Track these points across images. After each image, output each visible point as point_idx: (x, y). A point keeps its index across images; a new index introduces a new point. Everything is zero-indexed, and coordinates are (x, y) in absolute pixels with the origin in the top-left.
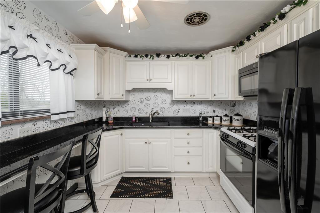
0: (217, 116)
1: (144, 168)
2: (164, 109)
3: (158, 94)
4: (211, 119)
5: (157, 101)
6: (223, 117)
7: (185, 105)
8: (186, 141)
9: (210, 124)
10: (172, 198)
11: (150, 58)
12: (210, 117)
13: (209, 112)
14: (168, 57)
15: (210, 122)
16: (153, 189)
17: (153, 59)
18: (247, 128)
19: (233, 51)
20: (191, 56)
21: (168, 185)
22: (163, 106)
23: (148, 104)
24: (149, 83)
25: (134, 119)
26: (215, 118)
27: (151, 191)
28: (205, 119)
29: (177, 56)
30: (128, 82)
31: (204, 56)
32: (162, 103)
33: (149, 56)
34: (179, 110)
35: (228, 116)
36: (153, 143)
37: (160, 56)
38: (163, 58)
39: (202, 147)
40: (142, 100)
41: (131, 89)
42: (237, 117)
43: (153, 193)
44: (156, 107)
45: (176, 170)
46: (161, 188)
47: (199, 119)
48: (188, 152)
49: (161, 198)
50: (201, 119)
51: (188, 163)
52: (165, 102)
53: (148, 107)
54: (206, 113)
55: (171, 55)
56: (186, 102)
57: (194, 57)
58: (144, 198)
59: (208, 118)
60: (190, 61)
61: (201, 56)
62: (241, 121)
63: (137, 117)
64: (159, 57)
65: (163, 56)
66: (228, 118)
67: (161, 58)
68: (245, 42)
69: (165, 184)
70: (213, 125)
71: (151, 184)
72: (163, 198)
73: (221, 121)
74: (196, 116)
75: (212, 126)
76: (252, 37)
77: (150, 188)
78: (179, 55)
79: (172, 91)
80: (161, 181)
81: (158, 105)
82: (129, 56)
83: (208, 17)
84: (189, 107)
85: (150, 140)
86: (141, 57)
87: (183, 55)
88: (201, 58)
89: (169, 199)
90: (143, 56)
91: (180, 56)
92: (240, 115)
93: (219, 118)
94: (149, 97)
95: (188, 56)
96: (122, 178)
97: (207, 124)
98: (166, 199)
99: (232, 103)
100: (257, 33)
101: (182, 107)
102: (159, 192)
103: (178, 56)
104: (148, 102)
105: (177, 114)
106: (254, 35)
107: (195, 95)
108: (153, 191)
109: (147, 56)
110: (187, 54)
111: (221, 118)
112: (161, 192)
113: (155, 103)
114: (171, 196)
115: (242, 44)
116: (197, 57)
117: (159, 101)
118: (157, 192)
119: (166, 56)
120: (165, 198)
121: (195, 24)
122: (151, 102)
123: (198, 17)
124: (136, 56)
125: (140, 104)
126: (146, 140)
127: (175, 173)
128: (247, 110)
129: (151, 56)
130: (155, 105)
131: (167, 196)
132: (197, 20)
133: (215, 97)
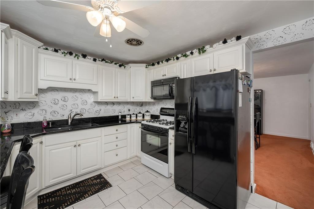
0: (134, 114)
1: (72, 174)
2: (84, 110)
3: (77, 94)
4: (129, 116)
5: (76, 102)
6: (138, 114)
7: (106, 106)
8: (115, 136)
9: (128, 121)
10: (112, 186)
11: (75, 57)
12: (128, 115)
13: (126, 111)
14: (95, 60)
15: (128, 119)
16: (90, 188)
17: (78, 58)
18: (153, 120)
19: (146, 67)
20: (116, 64)
21: (102, 180)
22: (84, 107)
23: (65, 106)
24: (72, 82)
25: (45, 124)
26: (132, 116)
27: (89, 191)
28: (124, 116)
29: (103, 61)
30: (42, 79)
31: (125, 66)
32: (83, 104)
33: (74, 55)
34: (100, 110)
35: (141, 113)
36: (83, 145)
37: (87, 57)
38: (89, 59)
39: (126, 139)
40: (57, 101)
41: (45, 88)
42: (147, 114)
43: (92, 191)
44: (74, 109)
45: (106, 164)
46: (96, 184)
47: (119, 118)
48: (117, 146)
49: (101, 191)
50: (120, 117)
51: (117, 155)
52: (86, 103)
53: (65, 108)
54: (123, 112)
55: (97, 60)
56: (107, 103)
57: (118, 65)
58: (85, 199)
59: (127, 116)
60: (114, 68)
61: (123, 65)
62: (150, 116)
63: (50, 121)
64: (85, 58)
65: (89, 57)
66: (141, 115)
67: (86, 60)
68: (156, 64)
69: (98, 180)
70: (131, 121)
71: (84, 186)
72: (103, 190)
73: (137, 118)
74: (115, 115)
75: (129, 122)
76: (161, 63)
77: (85, 189)
78: (105, 60)
79: (97, 92)
80: (93, 180)
81: (78, 106)
82: (44, 47)
83: (142, 44)
84: (109, 107)
85: (79, 142)
86: (63, 53)
87: (109, 61)
88: (123, 67)
89: (110, 188)
90: (66, 52)
91: (106, 62)
92: (149, 112)
93: (135, 115)
94: (66, 98)
95: (113, 63)
96: (39, 197)
97: (125, 121)
98: (107, 189)
99: (140, 104)
100: (164, 61)
101: (103, 107)
102: (97, 188)
103: (105, 62)
104: (64, 103)
105: (98, 114)
106: (162, 62)
107: (118, 96)
108: (90, 190)
109: (71, 54)
110: (111, 61)
111: (137, 115)
112: (99, 187)
113: (74, 104)
114: (110, 186)
115: (153, 65)
116: (120, 66)
117: (79, 102)
118: (95, 189)
119: (92, 59)
120: (105, 189)
121: (131, 44)
122: (70, 103)
123: (136, 42)
124: (56, 51)
125: (53, 105)
126: (74, 143)
127: (105, 167)
128: (152, 108)
129: (76, 55)
130: (74, 107)
131: (106, 187)
132: (135, 43)
133: (133, 99)
